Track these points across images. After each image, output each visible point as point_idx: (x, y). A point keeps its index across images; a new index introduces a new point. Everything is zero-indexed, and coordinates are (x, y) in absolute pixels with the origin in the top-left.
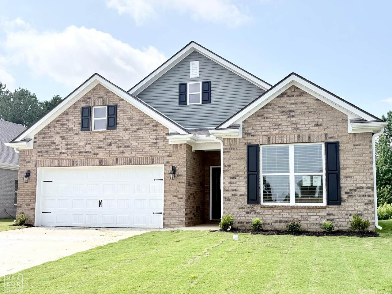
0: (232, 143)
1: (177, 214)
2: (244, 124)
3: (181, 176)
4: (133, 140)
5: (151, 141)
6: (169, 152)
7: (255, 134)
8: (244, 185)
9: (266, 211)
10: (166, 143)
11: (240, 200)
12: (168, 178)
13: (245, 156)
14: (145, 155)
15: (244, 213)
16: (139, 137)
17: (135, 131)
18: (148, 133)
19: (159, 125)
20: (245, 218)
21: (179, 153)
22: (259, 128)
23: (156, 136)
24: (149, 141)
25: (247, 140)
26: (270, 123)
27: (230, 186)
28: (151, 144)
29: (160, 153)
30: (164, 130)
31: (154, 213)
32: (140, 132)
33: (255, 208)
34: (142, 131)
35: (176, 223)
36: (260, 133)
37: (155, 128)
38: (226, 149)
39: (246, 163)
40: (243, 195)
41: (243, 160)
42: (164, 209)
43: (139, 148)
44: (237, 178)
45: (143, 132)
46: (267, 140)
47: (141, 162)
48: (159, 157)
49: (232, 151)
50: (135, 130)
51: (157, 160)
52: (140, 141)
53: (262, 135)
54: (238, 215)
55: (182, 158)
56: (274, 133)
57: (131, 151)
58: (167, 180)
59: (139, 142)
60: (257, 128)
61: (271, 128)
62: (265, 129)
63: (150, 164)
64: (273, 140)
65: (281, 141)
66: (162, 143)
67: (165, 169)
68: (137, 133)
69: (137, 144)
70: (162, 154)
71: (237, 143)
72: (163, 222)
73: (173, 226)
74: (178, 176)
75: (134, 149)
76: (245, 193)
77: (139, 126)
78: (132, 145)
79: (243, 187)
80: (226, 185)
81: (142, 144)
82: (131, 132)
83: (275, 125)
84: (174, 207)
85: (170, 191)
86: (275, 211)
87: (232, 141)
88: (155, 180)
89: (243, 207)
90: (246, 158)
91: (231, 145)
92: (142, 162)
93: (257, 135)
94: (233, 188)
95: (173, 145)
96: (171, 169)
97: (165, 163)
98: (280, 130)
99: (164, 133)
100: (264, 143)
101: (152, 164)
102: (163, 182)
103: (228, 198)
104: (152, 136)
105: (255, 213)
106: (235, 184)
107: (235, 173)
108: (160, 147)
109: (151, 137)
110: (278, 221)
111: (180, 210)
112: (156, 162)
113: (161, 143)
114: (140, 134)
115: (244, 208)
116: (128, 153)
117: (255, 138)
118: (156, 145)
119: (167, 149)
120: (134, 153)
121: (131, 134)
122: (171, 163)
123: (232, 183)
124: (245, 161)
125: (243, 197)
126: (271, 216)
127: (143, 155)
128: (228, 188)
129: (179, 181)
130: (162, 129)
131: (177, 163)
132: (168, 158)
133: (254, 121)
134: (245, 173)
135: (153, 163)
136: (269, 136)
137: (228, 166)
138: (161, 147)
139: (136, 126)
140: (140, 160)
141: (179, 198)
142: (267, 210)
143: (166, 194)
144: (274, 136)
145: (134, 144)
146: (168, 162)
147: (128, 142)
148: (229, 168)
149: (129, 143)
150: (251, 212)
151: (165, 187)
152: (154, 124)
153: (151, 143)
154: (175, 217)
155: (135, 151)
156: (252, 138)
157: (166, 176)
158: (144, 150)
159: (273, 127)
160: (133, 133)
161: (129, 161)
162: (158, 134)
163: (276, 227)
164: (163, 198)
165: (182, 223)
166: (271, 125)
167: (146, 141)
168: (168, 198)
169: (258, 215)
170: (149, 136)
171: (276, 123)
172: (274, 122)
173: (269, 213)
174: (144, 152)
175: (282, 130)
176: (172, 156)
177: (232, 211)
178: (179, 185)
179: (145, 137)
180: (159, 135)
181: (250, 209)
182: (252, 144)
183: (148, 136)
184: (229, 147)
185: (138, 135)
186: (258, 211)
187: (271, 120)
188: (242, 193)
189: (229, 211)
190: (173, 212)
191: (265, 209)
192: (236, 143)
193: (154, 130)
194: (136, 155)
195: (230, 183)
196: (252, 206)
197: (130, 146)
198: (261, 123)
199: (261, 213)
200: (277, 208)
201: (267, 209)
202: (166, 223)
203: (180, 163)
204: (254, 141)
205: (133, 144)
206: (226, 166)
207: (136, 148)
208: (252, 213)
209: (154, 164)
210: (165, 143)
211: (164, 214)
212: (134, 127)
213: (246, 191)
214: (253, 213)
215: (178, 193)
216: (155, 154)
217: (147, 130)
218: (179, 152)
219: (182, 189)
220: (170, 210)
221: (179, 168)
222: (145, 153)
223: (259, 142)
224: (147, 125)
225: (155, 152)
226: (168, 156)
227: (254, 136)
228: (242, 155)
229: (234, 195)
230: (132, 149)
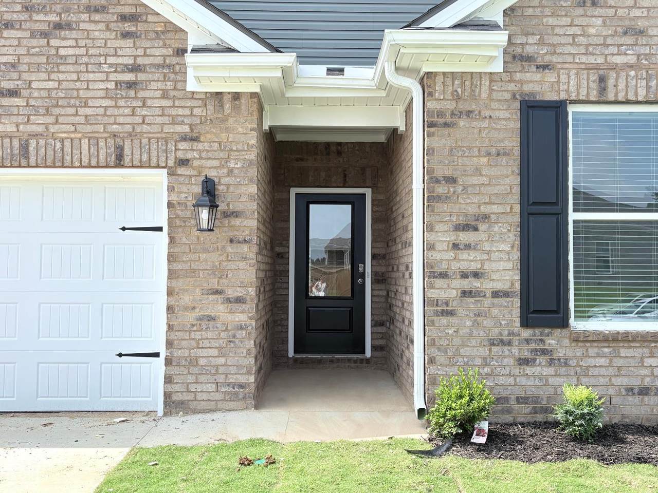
0: (463, 90)
1: (222, 361)
2: (507, 19)
3: (236, 214)
4: (34, 67)
5: (113, 77)
6: (187, 121)
7: (551, 61)
8: (508, 253)
9: (592, 352)
10: (175, 89)
11: (495, 311)
12: (185, 222)
13: (513, 143)
14: (89, 128)
15: (511, 361)
16: (61, 57)
17: (45, 35)
18: (100, 43)
19: (147, 14)
20: (511, 380)
21: (228, 130)
22: (563, 40)
23: (136, 57)
24: (103, 76)
25: (521, 82)
26: (604, 22)
27: (455, 258)
28: (114, 87)
29: (149, 124)
30: (169, 35)
31: (120, 355)
32: (64, 39)
33: (551, 342)
34: (74, 34)
35: (218, 396)
36: (570, 59)
37: (128, 27)
38: (440, 114)
39: (518, 171)
40: (506, 294)
41: (504, 161)
42: (169, 344)
43: (60, 103)
44: (482, 227)
45: (76, 40)
46: (594, 86)
47: (68, 158)
48: (145, 141)
49: (462, 123)
50: (44, 27)
51: (137, 153)
52: (67, 74)
53: (576, 66)
54: (487, 370)
55: (240, 147)
56: (618, 60)
57: (26, 111)
58: (180, 230)
59: (62, 77)
60: (557, 40)
61: (609, 41)
62: (587, 46)
63: (107, 167)
64: (618, 86)
65: (648, 92)
66: (160, 85)
67: (171, 189)
68: (53, 42)
69: (51, 85)
70: (156, 129)
71: (483, 90)
72: (165, 393)
73: (203, 405)
74: (226, 215)
75: (39, 103)
76: (512, 284)
77: (60, 14)
78: (30, 87)
79: (505, 264)
80: (437, 256)
81: (73, 87)
82: (27, 34)
83: (625, 33)
84: (210, 334)
85: (194, 271)
86: (623, 352)
87: (463, 83)
88: (124, 229)
89: (505, 338)
90: (517, 152)
91: (457, 98)
92: (76, 157)
93: (559, 66)
94: (464, 266)
95: (204, 97)
96: (198, 189)
97: (171, 163)
98: (642, 52)
99: (165, 46)
100: (584, 98)
101: (116, 166)
102: (163, 237)
103: (447, 304)
104: (116, 55)
105: (551, 363)
106: (475, 249)
107: (472, 210)
108: (149, 103)
109: (111, 60)
110: (636, 391)
111: (232, 345)
112: (132, 160)
113: (154, 85)
114: (64, 45)
115: (509, 343)
116: (14, 119)
117: (551, 77)
118: (132, 93)
119: (180, 112)
120: (41, 120)
121: (24, 42)
122: (196, 163)
123: (461, 247)
124: (511, 162)
125: (503, 301)
126: (611, 371)
127: (79, 128)
128: (444, 266)
129: (231, 234)
130: (157, 33)
131: (221, 167)
132: (182, 145)
133: (548, 11)
134: (511, 208)
135: (119, 162)
136: (601, 72)
137: (446, 182)
138: (157, 103)
139: (46, 14)
140: (68, 149)
141: (228, 299)
142: (596, 350)
143: (178, 284)
144: (623, 74)
145: (41, 83)
146: (184, 162)
147: (15, 75)
148: (452, 190)
149: (19, 79)
150: (535, 359)
151: (171, 258)
152: (128, 10)
153: (112, 86)
154: (213, 372)
155: (42, 111)
156: (539, 75)
157: (178, 216)
158: (82, 111)
159: (616, 38)
160: (34, 42)
161: (16, 152)
162: (140, 52)
163: (627, 411)
164: (162, 301)
165: (241, 396)
166: (610, 32)
167: (91, 76)
168: (186, 299)
169: (563, 370)
170: (106, 56)
171: (627, 23)
172: (621, 18)
173: (602, 361)
174: (82, 120)
175: (648, 52)
176: (202, 138)
177: (463, 356)
178: (229, 249)
179: (85, 59)
180: (145, 55)
181: (533, 346)
182: (538, 98)
183: (100, 55)
184: (450, 106)
185: (57, 48)
186: (561, 353)
187: (611, 12)
188: (499, 286)
189: (450, 353)
190: (205, 353)
191: (588, 345)
192: (477, 91)
193: (126, 35)
194: (47, 130)
195: (455, 246)
196: (541, 334)
197: (24, 93)
198: (572, 20)
199: (573, 363)
200: (634, 341)
201: (596, 344)
202: (175, 397)
203: (232, 164)
204: (546, 87)
205: (34, 85)
206: (438, 181)
207: (48, 102)
208: (537, 362)
209: (123, 166)
210: (170, 85)
211: (168, 362)
212: (41, 17)
213: (518, 277)
214: (542, 360)
215: (225, 281)
216: (128, 128)
217: (97, 33)
218: (231, 122)
219: (242, 265)
220: (194, 344)
221: (228, 186)
222: (87, 122)
223: (567, 91)
224: (96, 11)
225: (129, 120)
226: (184, 138)
227: (544, 67)
228: (502, 141)
229: (471, 292)
230: (32, 102)
